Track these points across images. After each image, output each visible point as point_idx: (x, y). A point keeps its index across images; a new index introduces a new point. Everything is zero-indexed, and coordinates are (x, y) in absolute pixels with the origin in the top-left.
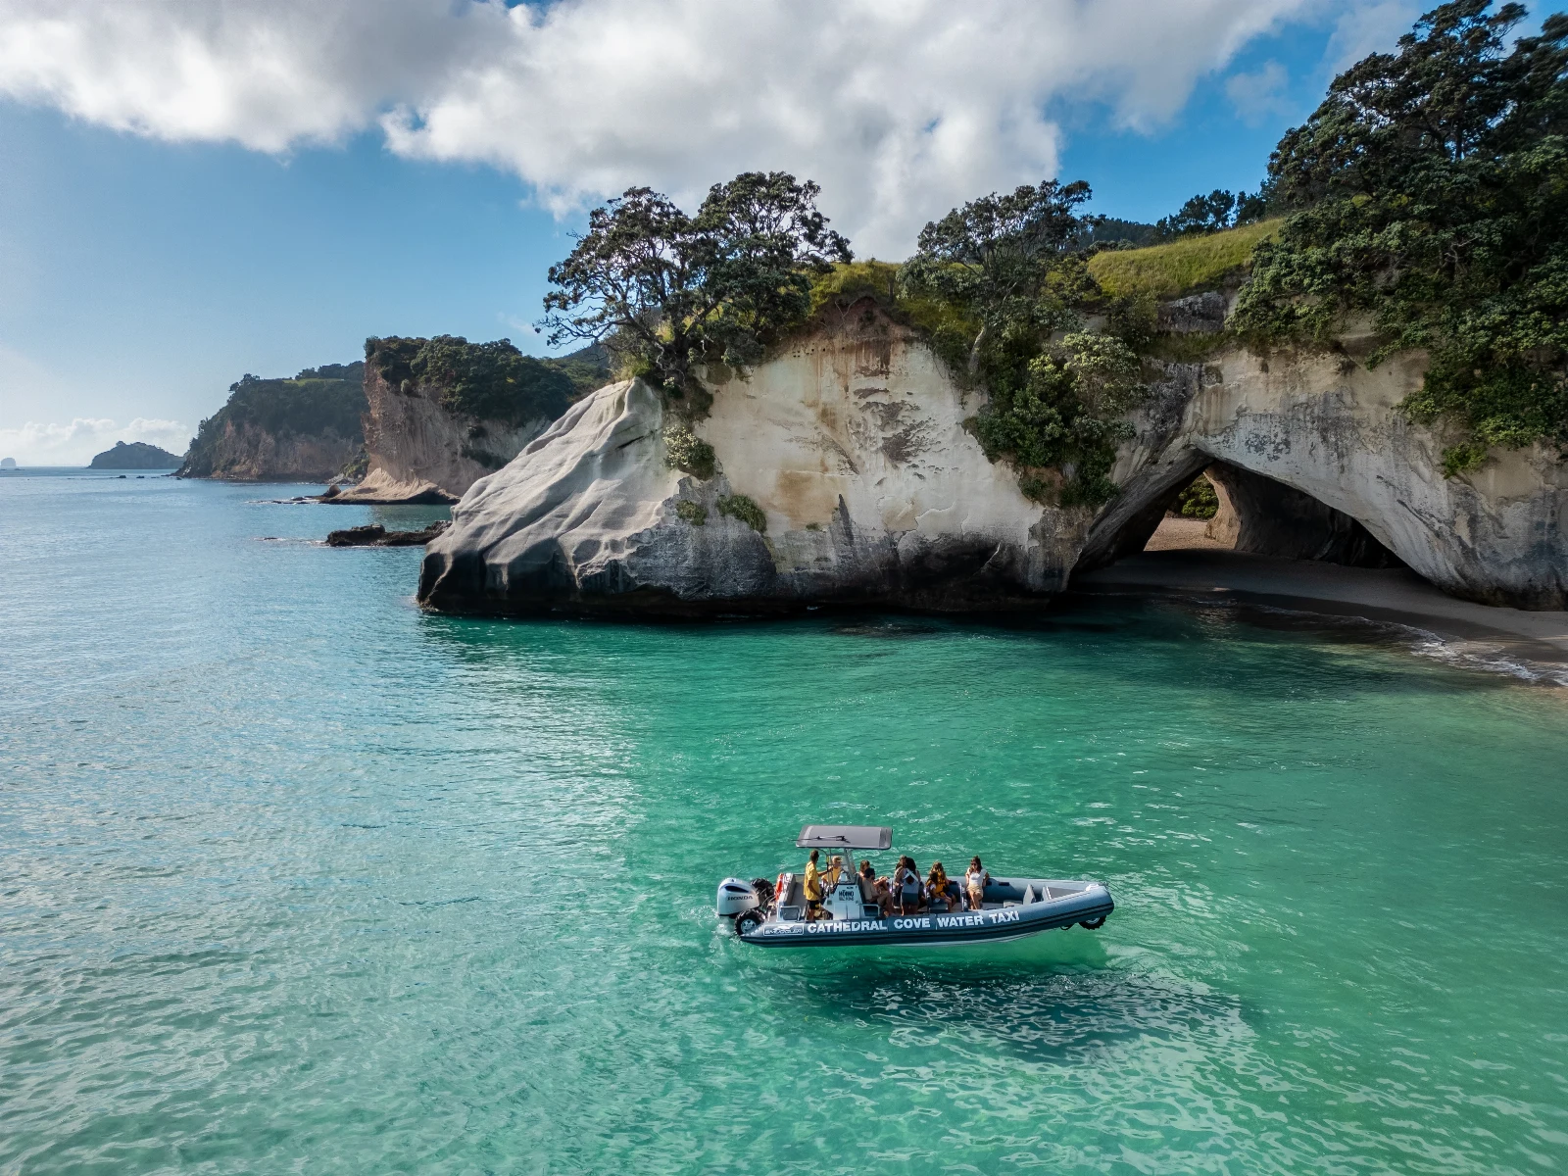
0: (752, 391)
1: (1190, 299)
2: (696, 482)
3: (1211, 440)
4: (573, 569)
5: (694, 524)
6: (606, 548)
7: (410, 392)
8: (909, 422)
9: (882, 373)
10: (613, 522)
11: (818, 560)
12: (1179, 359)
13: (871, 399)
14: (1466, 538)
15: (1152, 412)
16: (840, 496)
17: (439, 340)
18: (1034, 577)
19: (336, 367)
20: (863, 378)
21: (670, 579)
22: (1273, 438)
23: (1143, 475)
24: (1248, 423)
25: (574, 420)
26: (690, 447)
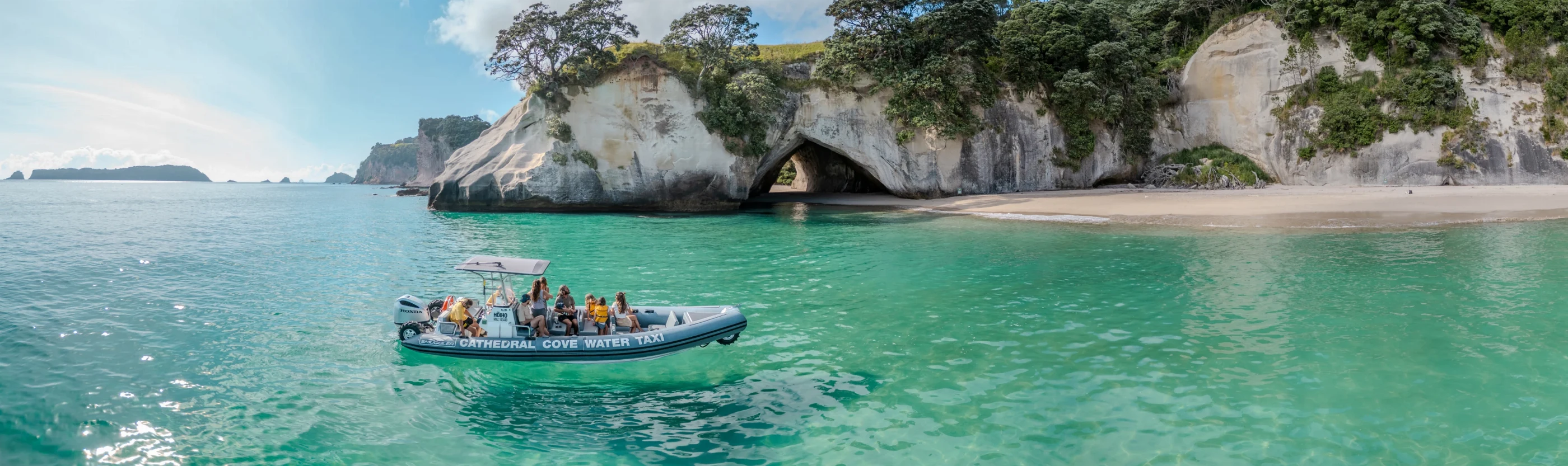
0: (589, 100)
1: (795, 64)
2: (562, 144)
3: (806, 129)
4: (500, 189)
5: (561, 164)
6: (517, 177)
7: (435, 140)
8: (668, 114)
9: (654, 90)
10: (520, 164)
11: (624, 184)
12: (792, 91)
13: (649, 103)
14: (906, 171)
15: (781, 114)
16: (635, 152)
17: (449, 117)
18: (733, 192)
19: (410, 138)
20: (644, 93)
21: (548, 193)
22: (832, 128)
23: (778, 145)
24: (821, 121)
25: (503, 120)
26: (559, 126)
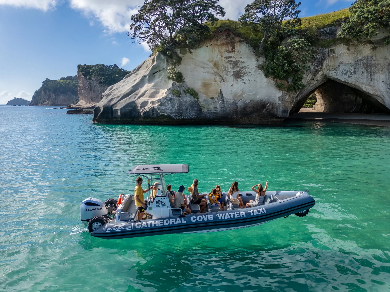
0: (193, 57)
1: (326, 29)
2: (177, 84)
3: (331, 72)
4: (140, 110)
5: (177, 96)
6: (150, 103)
7: (90, 79)
8: (241, 66)
9: (233, 51)
10: (152, 96)
11: (214, 108)
12: (322, 47)
13: (229, 59)
15: (314, 64)
16: (220, 89)
17: (97, 65)
18: (279, 113)
19: (71, 77)
20: (227, 53)
21: (170, 113)
22: (350, 70)
23: (309, 83)
24: (343, 67)
25: (139, 68)
26: (175, 73)
